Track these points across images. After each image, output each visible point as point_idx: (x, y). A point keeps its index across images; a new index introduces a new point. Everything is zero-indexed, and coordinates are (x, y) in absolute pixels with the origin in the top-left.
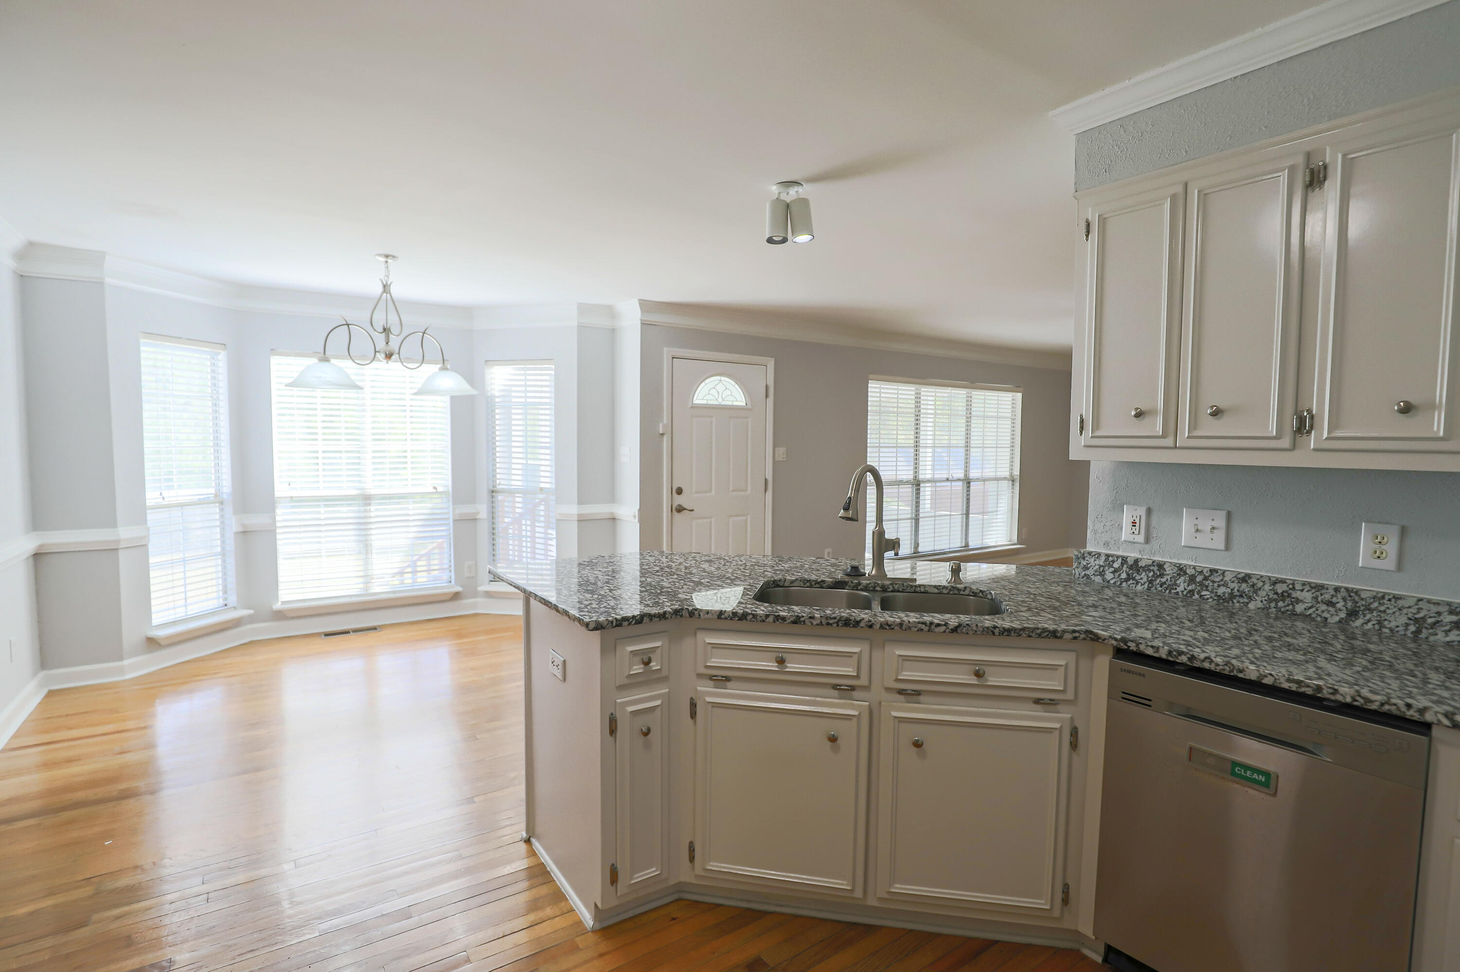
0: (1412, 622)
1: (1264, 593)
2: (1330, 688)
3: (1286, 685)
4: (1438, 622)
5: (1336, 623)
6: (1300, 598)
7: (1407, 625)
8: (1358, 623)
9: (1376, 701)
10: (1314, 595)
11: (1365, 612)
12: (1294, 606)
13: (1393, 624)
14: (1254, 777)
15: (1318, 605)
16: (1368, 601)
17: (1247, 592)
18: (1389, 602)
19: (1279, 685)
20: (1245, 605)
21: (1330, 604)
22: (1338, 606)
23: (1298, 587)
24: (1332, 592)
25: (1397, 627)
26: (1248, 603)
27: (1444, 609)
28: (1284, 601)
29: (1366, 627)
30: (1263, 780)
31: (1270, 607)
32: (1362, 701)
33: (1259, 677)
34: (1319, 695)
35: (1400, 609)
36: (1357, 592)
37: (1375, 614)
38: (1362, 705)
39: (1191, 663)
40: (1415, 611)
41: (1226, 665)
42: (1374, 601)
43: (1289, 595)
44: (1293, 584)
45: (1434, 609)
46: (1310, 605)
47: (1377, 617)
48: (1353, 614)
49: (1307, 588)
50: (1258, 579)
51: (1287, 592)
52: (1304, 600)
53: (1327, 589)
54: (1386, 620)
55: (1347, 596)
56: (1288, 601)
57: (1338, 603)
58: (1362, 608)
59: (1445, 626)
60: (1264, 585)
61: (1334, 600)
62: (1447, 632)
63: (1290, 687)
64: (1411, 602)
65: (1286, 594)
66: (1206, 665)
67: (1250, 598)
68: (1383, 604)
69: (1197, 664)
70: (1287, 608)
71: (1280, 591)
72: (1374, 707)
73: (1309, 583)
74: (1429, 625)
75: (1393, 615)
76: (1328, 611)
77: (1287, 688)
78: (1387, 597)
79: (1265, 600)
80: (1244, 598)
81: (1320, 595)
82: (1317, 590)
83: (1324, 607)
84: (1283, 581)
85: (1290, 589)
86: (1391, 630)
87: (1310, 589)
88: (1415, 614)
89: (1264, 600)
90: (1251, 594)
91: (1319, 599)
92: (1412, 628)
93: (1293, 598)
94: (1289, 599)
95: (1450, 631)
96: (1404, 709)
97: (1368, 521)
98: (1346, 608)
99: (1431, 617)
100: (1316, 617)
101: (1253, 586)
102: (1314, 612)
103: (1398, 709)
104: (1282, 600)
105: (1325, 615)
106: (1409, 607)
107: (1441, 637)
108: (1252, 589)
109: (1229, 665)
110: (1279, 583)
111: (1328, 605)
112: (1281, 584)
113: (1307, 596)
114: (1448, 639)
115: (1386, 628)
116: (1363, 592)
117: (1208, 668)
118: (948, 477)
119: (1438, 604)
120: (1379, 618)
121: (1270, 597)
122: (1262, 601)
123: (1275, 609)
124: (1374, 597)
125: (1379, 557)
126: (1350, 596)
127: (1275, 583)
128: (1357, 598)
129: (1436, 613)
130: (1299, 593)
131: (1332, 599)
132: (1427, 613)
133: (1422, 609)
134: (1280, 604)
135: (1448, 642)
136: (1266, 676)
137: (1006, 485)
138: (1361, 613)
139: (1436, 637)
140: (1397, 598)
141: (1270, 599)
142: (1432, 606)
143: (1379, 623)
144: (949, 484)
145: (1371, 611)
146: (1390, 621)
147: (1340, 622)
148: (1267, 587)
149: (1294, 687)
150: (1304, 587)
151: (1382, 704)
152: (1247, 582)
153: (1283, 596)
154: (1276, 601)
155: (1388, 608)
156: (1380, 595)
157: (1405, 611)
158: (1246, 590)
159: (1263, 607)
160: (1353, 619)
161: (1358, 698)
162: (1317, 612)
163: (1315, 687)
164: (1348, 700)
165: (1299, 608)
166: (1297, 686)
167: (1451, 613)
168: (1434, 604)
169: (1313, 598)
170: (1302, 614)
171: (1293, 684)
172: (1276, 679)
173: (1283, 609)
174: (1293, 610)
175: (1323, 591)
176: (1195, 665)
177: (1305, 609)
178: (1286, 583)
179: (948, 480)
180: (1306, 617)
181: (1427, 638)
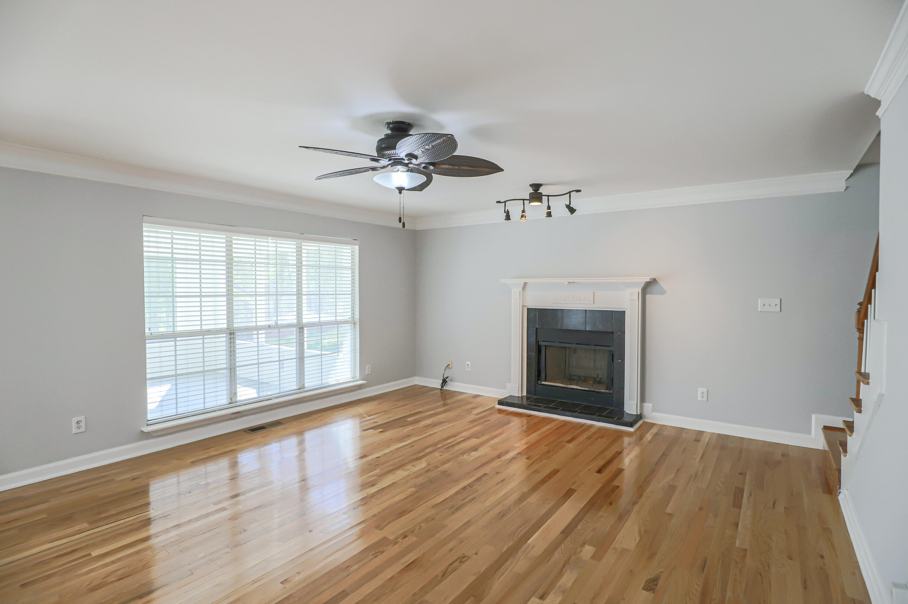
137: (345, 327)
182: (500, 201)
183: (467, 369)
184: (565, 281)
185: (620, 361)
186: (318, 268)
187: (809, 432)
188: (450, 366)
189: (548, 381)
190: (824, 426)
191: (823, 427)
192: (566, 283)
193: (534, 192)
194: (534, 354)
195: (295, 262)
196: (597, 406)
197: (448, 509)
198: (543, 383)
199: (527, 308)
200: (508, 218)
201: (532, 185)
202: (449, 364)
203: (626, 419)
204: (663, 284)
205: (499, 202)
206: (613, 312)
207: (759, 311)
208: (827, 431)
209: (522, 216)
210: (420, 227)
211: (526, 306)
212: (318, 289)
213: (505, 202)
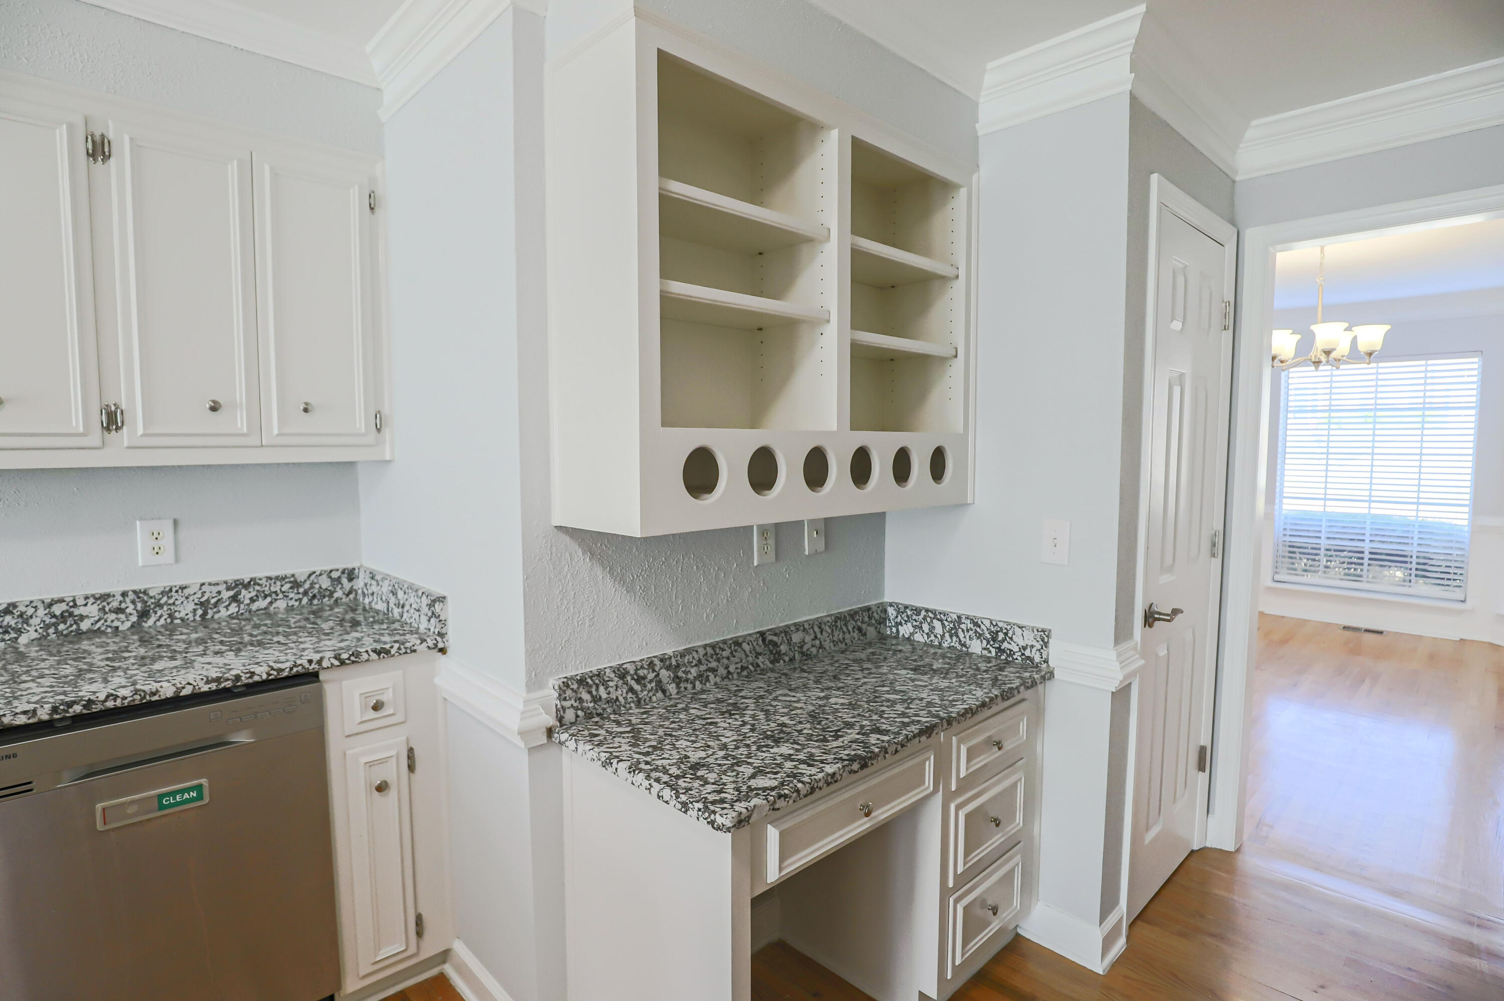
0: (198, 607)
1: (38, 620)
2: (247, 673)
3: (205, 688)
4: (219, 600)
5: (128, 629)
6: (84, 614)
7: (195, 610)
8: (151, 622)
9: (286, 668)
10: (100, 606)
11: (155, 610)
12: (78, 625)
13: (182, 614)
14: (185, 797)
15: (106, 617)
16: (157, 597)
17: (14, 626)
18: (176, 594)
19: (198, 691)
20: (13, 642)
21: (119, 611)
22: (128, 611)
23: (80, 602)
24: (121, 598)
25: (187, 614)
26: (16, 639)
27: (222, 588)
28: (65, 622)
29: (158, 624)
30: (195, 795)
31: (48, 635)
32: (275, 673)
33: (175, 692)
34: (239, 684)
35: (187, 598)
36: (145, 593)
37: (165, 608)
38: (276, 676)
39: (88, 710)
40: (200, 596)
41: (136, 694)
42: (163, 596)
43: (71, 614)
44: (74, 601)
45: (215, 589)
46: (96, 618)
47: (167, 611)
48: (144, 614)
49: (91, 600)
50: (27, 606)
51: (67, 611)
52: (90, 615)
53: (114, 596)
54: (176, 611)
55: (136, 598)
56: (70, 621)
57: (127, 607)
58: (152, 606)
59: (225, 602)
60: (36, 611)
61: (123, 606)
62: (227, 607)
63: (210, 688)
64: (195, 589)
65: (67, 614)
66: (110, 704)
67: (19, 631)
68: (172, 597)
69: (96, 708)
70: (70, 629)
71: (58, 613)
72: (285, 674)
73: (93, 596)
74: (213, 605)
75: (182, 606)
76: (118, 619)
77: (207, 690)
78: (174, 590)
79: (41, 628)
80: (10, 633)
81: (106, 605)
82: (102, 600)
83: (113, 616)
84: (61, 601)
85: (71, 607)
86: (182, 619)
87: (94, 601)
88: (200, 598)
89: (38, 629)
90: (20, 626)
91: (107, 609)
92: (200, 612)
93: (76, 616)
94: (71, 619)
95: (229, 605)
96: (307, 665)
97: (141, 519)
98: (137, 610)
99: (213, 598)
100: (106, 629)
101: (21, 615)
102: (103, 624)
103: (303, 667)
104: (62, 622)
105: (116, 624)
106: (195, 594)
107: (224, 613)
108: (20, 620)
109: (138, 693)
110: (56, 603)
111: (117, 613)
112: (59, 605)
113: (92, 610)
114: (229, 613)
115: (177, 619)
116: (151, 590)
117: (112, 707)
119: (218, 584)
120: (169, 612)
121: (47, 622)
122: (36, 631)
123: (55, 635)
124: (162, 593)
125: (157, 553)
126: (139, 598)
127: (50, 605)
128: (146, 598)
129: (217, 593)
130: (82, 608)
131: (120, 605)
132: (210, 594)
133: (205, 592)
134: (61, 627)
135: (229, 615)
136: (183, 688)
138: (151, 611)
139: (220, 614)
140: (183, 588)
141: (47, 624)
142: (212, 587)
143: (171, 616)
145: (161, 606)
146: (180, 612)
147: (132, 626)
148: (41, 612)
149: (214, 686)
150: (88, 600)
151: (291, 669)
152: (12, 613)
153: (63, 618)
154: (55, 625)
155: (176, 599)
156: (167, 589)
157: (191, 598)
158: (12, 623)
159: (39, 636)
160: (145, 619)
161: (272, 672)
162: (106, 624)
163: (233, 678)
164: (265, 677)
165: (85, 625)
166: (216, 684)
167: (228, 589)
168: (214, 585)
169: (100, 610)
170: (89, 631)
171: (212, 684)
172: (194, 686)
173: (65, 632)
174: (78, 629)
175: (110, 600)
176: (94, 710)
177: (92, 624)
178: (64, 601)
180: (95, 633)
181: (213, 617)
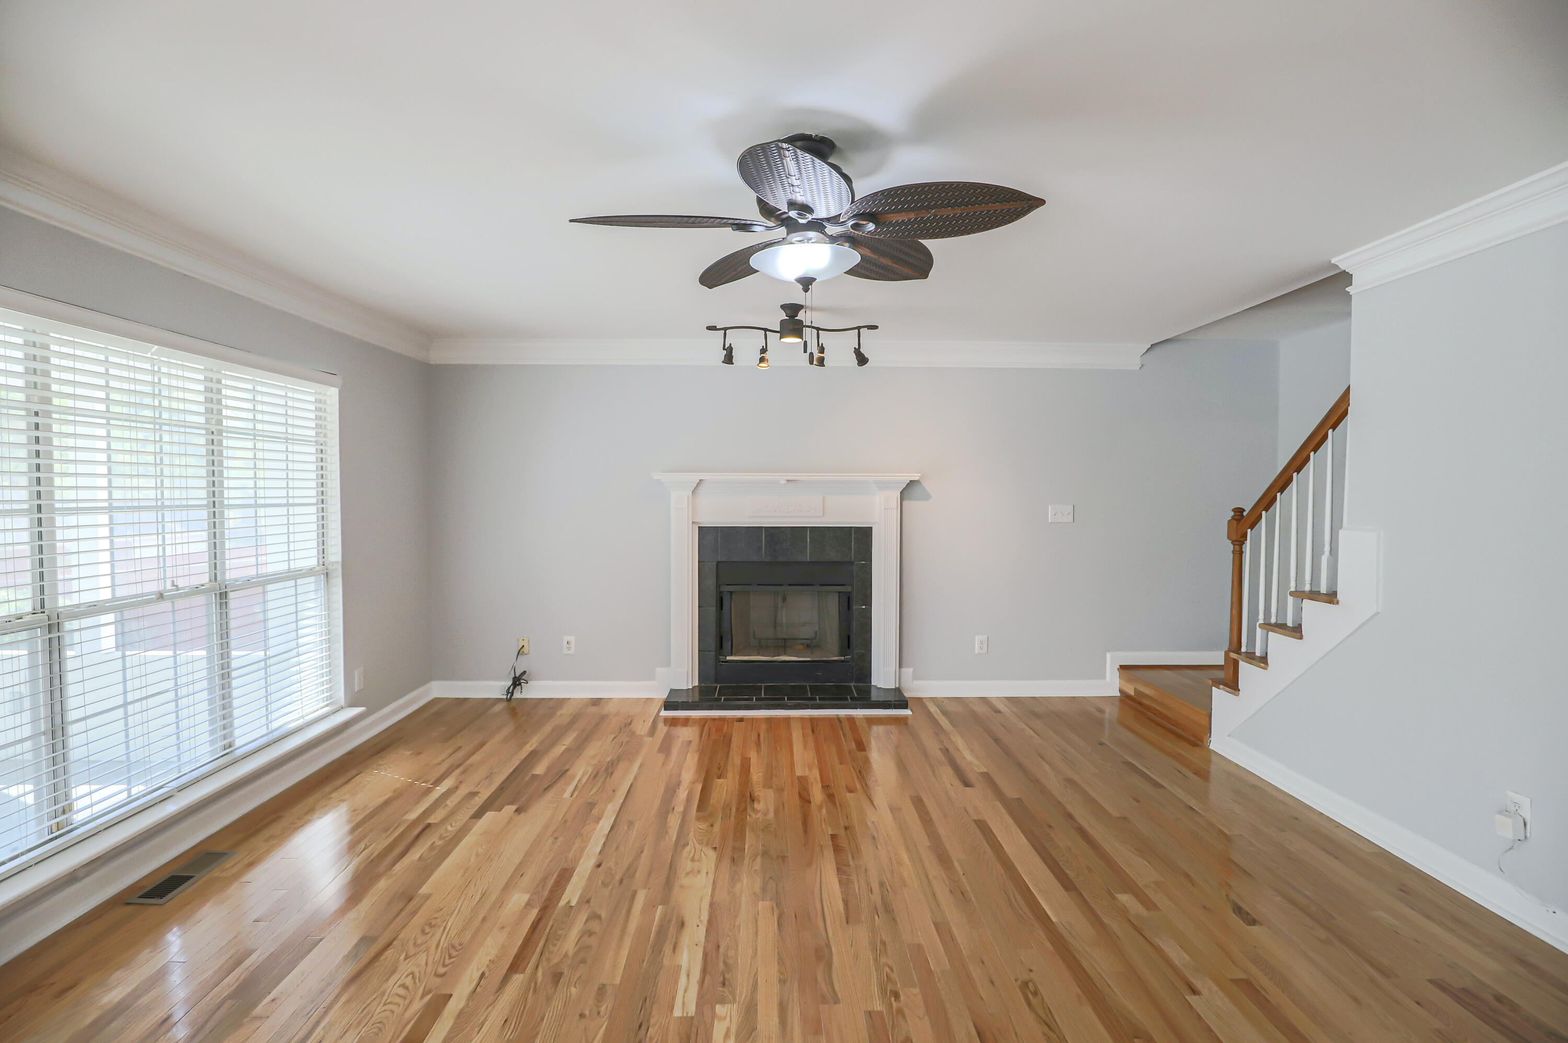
118: (161, 588)
137: (308, 585)
144: (166, 606)
179: (161, 596)
182: (716, 327)
183: (565, 651)
184: (782, 478)
185: (864, 607)
186: (250, 437)
187: (1104, 677)
188: (525, 650)
189: (736, 655)
190: (1120, 666)
191: (1118, 667)
192: (783, 482)
193: (788, 318)
194: (712, 610)
195: (202, 420)
196: (827, 684)
197: (876, 917)
198: (728, 658)
199: (699, 527)
200: (729, 359)
201: (783, 307)
202: (523, 646)
203: (874, 696)
204: (926, 485)
205: (712, 328)
206: (851, 529)
207: (1050, 521)
208: (1123, 671)
209: (762, 360)
210: (439, 356)
211: (697, 523)
212: (285, 491)
213: (725, 329)
